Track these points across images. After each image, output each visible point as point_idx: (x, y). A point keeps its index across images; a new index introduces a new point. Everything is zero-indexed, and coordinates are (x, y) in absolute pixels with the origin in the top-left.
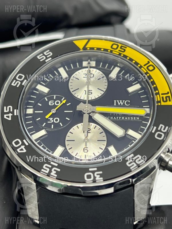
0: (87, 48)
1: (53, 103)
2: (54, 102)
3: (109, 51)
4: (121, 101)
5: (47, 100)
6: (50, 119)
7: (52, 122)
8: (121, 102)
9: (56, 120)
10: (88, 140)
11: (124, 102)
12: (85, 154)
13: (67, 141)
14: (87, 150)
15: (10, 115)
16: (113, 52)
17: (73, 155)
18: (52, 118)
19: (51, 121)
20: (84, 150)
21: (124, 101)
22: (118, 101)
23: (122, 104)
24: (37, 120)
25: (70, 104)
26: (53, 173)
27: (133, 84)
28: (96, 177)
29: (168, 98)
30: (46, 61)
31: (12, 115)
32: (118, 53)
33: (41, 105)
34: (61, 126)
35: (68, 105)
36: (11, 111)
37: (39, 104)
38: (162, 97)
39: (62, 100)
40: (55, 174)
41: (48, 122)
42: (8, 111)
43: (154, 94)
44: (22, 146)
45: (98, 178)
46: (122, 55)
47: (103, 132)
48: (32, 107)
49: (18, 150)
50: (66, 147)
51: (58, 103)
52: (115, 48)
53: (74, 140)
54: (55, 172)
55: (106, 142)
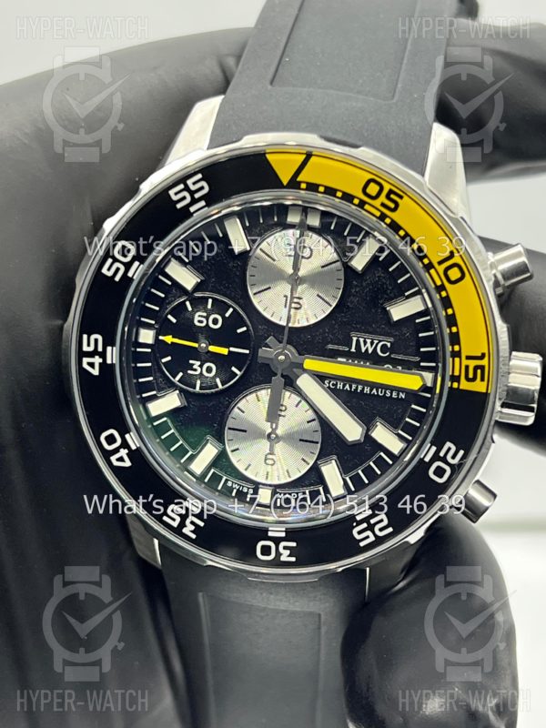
0: (300, 183)
1: (204, 320)
2: (207, 318)
3: (356, 201)
4: (369, 341)
5: (190, 309)
6: (193, 365)
7: (198, 373)
8: (368, 345)
9: (209, 370)
10: (278, 438)
11: (377, 344)
12: (268, 468)
13: (230, 429)
14: (272, 459)
15: (97, 360)
16: (367, 207)
17: (241, 467)
18: (199, 363)
19: (195, 370)
20: (266, 459)
21: (376, 342)
22: (361, 340)
23: (370, 351)
24: (164, 360)
25: (245, 329)
26: (188, 530)
27: (406, 294)
28: (281, 554)
29: (479, 371)
30: (192, 209)
31: (101, 360)
32: (378, 214)
33: (174, 321)
34: (217, 387)
35: (239, 331)
36: (100, 349)
37: (170, 317)
38: (467, 367)
39: (227, 315)
40: (191, 531)
41: (190, 372)
42: (91, 348)
43: (448, 354)
44: (122, 450)
45: (285, 556)
46: (388, 221)
47: (314, 420)
48: (153, 322)
49: (113, 459)
50: (224, 444)
51: (215, 321)
52: (374, 193)
53: (245, 431)
54: (193, 528)
55: (319, 445)
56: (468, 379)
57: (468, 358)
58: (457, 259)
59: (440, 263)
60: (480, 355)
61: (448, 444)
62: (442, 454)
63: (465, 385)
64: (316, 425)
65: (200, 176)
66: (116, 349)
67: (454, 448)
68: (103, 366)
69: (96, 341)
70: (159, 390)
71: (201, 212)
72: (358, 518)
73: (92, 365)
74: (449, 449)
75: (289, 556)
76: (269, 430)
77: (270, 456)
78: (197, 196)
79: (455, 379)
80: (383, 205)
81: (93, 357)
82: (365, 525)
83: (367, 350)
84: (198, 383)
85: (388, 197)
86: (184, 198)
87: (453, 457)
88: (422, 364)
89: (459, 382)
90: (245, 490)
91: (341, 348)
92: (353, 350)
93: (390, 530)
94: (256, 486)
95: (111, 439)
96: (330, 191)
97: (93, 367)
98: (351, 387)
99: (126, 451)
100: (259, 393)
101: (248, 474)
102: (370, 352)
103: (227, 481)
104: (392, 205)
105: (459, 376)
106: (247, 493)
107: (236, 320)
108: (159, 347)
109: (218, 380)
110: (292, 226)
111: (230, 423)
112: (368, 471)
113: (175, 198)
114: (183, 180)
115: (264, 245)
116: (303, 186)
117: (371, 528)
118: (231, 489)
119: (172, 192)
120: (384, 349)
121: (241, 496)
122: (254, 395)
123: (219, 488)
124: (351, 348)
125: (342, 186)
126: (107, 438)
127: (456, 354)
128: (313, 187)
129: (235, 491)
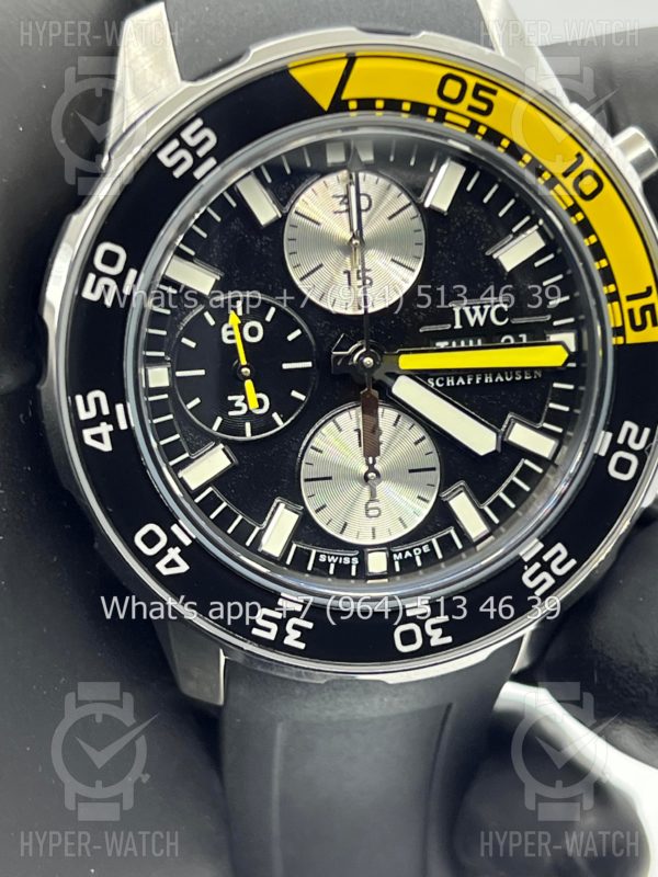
0: (347, 102)
1: (238, 334)
2: (240, 330)
3: (433, 112)
4: (477, 309)
5: (212, 322)
6: (234, 401)
7: (244, 411)
8: (478, 313)
10: (380, 476)
11: (490, 309)
12: (373, 522)
13: (306, 480)
14: (377, 508)
15: (105, 429)
16: (448, 117)
17: (333, 530)
18: (241, 398)
19: (240, 409)
20: (367, 510)
21: (486, 307)
22: (467, 310)
24: (190, 405)
25: (298, 332)
26: (292, 639)
27: (515, 230)
28: (430, 637)
29: (648, 313)
30: (198, 174)
31: (111, 428)
32: (467, 123)
33: (193, 345)
34: (277, 426)
35: (291, 337)
36: (106, 411)
37: (184, 340)
38: (631, 312)
39: (268, 318)
40: (297, 640)
41: (231, 413)
42: (93, 413)
43: (604, 299)
44: (170, 550)
45: (437, 638)
46: (482, 130)
47: (423, 438)
48: (162, 354)
49: (161, 566)
50: (304, 504)
51: (253, 332)
52: (455, 95)
53: (330, 478)
54: (298, 634)
55: (438, 472)
56: (636, 328)
57: (630, 298)
58: (588, 164)
59: (566, 175)
60: (644, 290)
61: (627, 424)
62: (621, 440)
63: (633, 337)
64: (428, 444)
65: (199, 123)
66: (131, 405)
67: (635, 428)
68: (116, 435)
69: (97, 400)
70: (192, 451)
71: (211, 177)
72: (526, 559)
73: (98, 437)
74: (630, 431)
75: (442, 636)
76: (365, 469)
77: (371, 505)
78: (201, 153)
79: (619, 331)
80: (471, 108)
81: (98, 425)
82: (537, 566)
83: (477, 322)
84: (248, 425)
85: (476, 95)
86: (182, 160)
87: (637, 440)
88: (556, 323)
89: (624, 336)
90: (347, 561)
91: (440, 328)
92: (458, 326)
93: (573, 562)
94: (362, 551)
95: (151, 539)
96: (393, 105)
97: (101, 439)
98: (466, 380)
99: (178, 550)
100: (338, 419)
101: (347, 537)
102: (482, 323)
103: (318, 555)
104: (484, 107)
105: (623, 327)
106: (351, 564)
107: (283, 323)
108: (180, 388)
109: (275, 416)
110: (335, 169)
111: (305, 472)
112: (513, 491)
113: (169, 163)
114: (176, 134)
115: (299, 206)
116: (353, 105)
117: (546, 567)
118: (327, 564)
119: (162, 156)
120: (500, 314)
121: (342, 572)
122: (331, 424)
123: (310, 568)
124: (453, 324)
125: (408, 93)
126: (144, 539)
127: (614, 297)
128: (366, 104)
129: (332, 566)
